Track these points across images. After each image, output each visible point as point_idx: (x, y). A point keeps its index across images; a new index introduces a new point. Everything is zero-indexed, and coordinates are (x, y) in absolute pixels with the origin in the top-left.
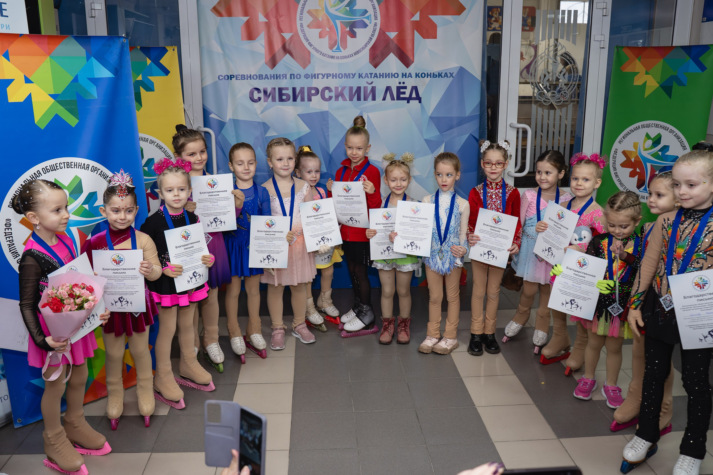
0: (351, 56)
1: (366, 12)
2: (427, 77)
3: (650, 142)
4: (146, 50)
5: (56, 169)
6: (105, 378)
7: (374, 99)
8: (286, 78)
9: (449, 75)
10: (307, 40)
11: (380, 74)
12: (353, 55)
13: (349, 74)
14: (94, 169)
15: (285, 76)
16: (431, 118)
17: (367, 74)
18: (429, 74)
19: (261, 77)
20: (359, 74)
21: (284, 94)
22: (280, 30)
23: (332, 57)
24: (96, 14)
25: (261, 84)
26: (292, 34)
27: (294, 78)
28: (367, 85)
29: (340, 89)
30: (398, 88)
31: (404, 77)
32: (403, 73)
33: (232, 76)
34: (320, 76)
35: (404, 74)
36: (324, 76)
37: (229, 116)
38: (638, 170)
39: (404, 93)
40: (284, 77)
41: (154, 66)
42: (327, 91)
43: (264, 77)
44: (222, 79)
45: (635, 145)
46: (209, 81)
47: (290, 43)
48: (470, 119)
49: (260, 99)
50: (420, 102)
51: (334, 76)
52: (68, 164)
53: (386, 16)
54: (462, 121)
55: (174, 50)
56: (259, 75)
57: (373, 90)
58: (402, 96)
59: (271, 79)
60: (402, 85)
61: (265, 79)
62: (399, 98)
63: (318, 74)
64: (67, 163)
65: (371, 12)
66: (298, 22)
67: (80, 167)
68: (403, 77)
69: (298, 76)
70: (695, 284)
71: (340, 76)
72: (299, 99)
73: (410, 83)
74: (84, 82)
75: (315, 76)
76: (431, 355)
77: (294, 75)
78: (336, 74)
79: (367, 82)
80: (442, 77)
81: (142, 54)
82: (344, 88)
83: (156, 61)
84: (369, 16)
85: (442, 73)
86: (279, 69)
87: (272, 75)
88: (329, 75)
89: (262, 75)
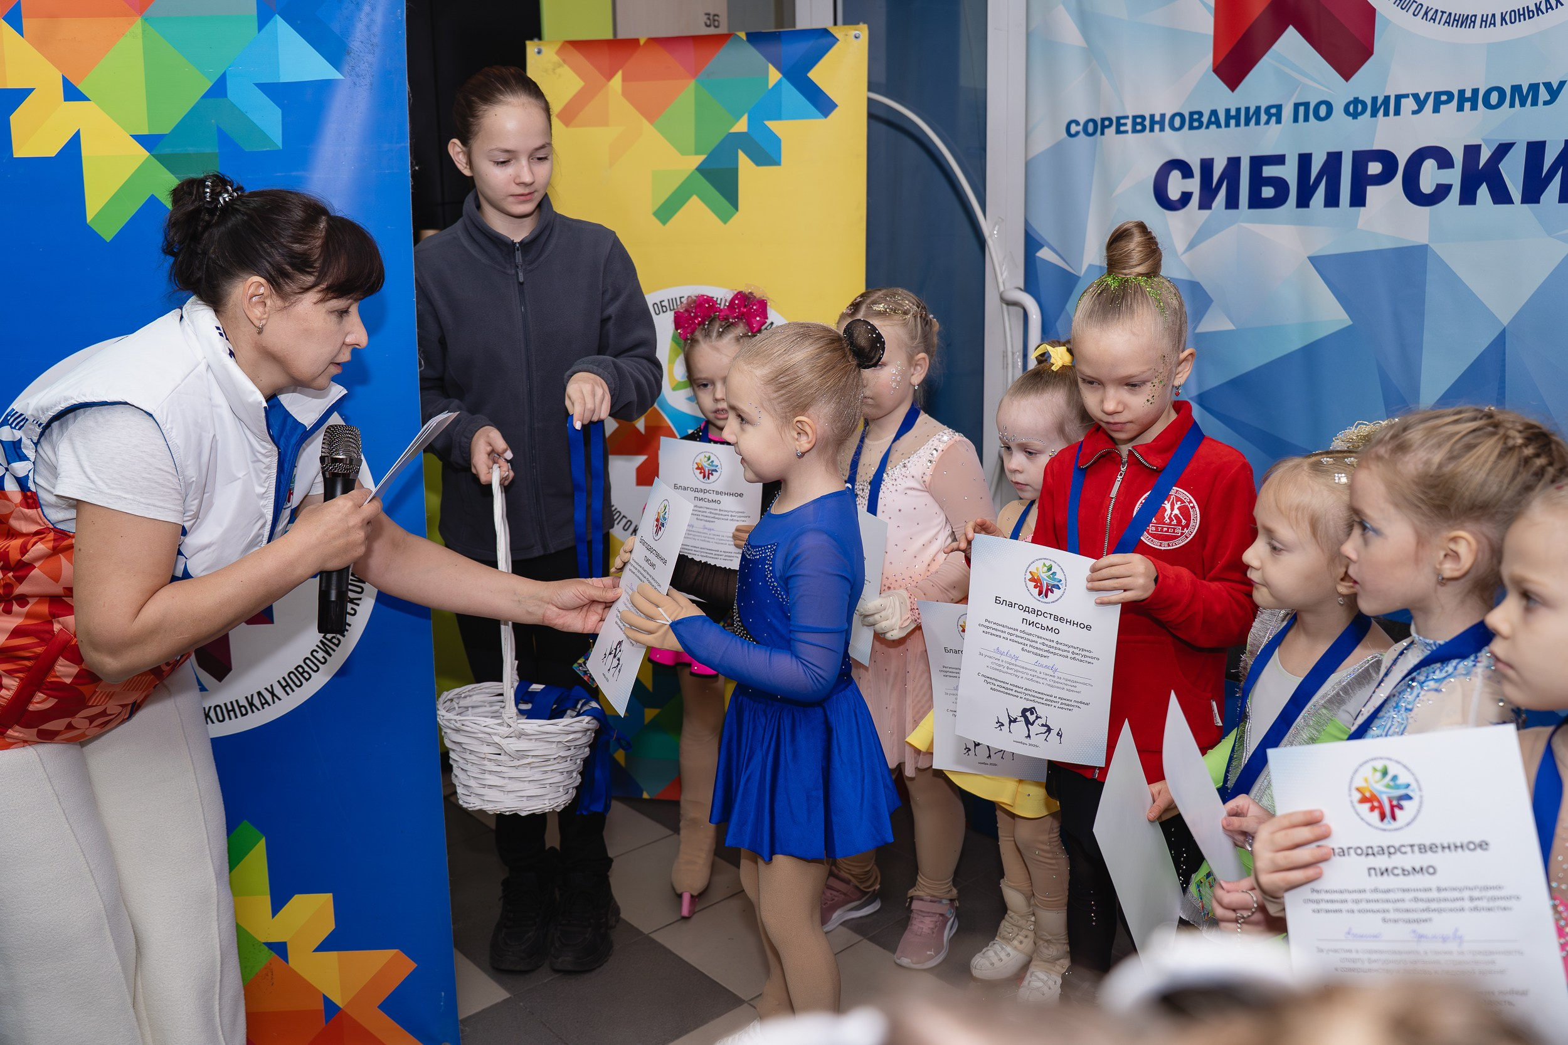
8: (1279, 121)
13: (1534, 88)
15: (1275, 113)
19: (1196, 120)
21: (1269, 181)
23: (1464, 21)
25: (1193, 148)
27: (1306, 119)
29: (1485, 155)
33: (1106, 123)
34: (1408, 105)
36: (1421, 103)
40: (1273, 115)
41: (788, 91)
42: (1429, 165)
43: (1205, 120)
44: (1077, 133)
46: (1042, 142)
49: (1186, 198)
51: (1467, 100)
55: (856, 37)
56: (1189, 113)
59: (1227, 125)
61: (1207, 127)
63: (1399, 98)
69: (1323, 111)
71: (1494, 98)
72: (1320, 196)
75: (1387, 105)
77: (1306, 105)
78: (1474, 91)
81: (754, 55)
82: (1505, 148)
83: (798, 75)
87: (1233, 113)
88: (1444, 98)
89: (1200, 114)
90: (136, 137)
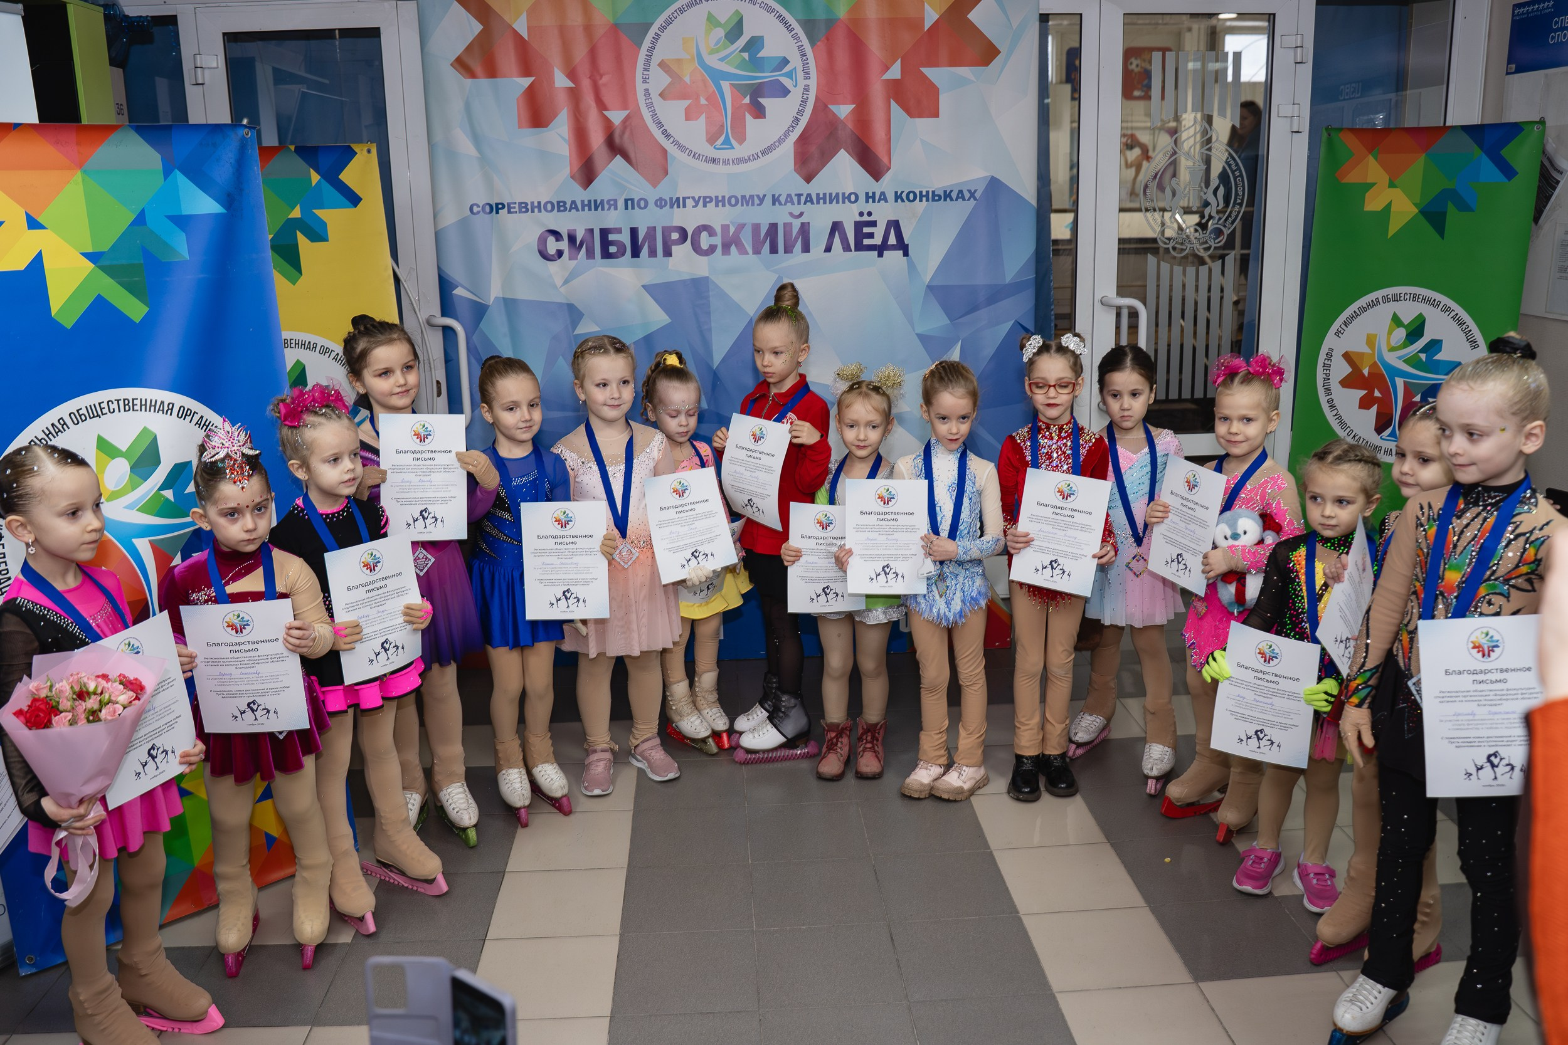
0: (755, 157)
1: (785, 61)
2: (921, 200)
3: (1401, 334)
4: (309, 154)
5: (100, 413)
6: (212, 864)
7: (806, 249)
8: (616, 208)
9: (967, 195)
10: (660, 125)
11: (818, 195)
12: (760, 155)
13: (752, 197)
14: (185, 413)
15: (613, 204)
16: (930, 288)
17: (789, 196)
18: (924, 193)
19: (562, 206)
20: (774, 196)
21: (612, 243)
22: (602, 106)
23: (714, 161)
24: (206, 76)
25: (564, 222)
26: (627, 112)
27: (633, 208)
28: (789, 219)
29: (732, 230)
30: (859, 226)
31: (870, 200)
32: (867, 194)
33: (500, 206)
34: (690, 203)
35: (870, 195)
36: (697, 202)
37: (494, 292)
38: (1377, 394)
39: (871, 235)
41: (327, 188)
42: (704, 235)
43: (568, 206)
44: (478, 212)
45: (1371, 341)
46: (450, 217)
47: (623, 133)
48: (1015, 288)
49: (560, 253)
50: (906, 254)
51: (720, 201)
52: (126, 402)
53: (828, 72)
54: (996, 294)
55: (369, 151)
56: (558, 202)
57: (805, 229)
58: (866, 242)
59: (583, 210)
60: (866, 218)
61: (570, 211)
62: (860, 247)
63: (684, 199)
64: (124, 400)
65: (795, 62)
66: (640, 87)
67: (153, 408)
68: (867, 201)
69: (642, 204)
70: (1472, 645)
71: (733, 201)
72: (645, 252)
73: (883, 213)
74: (158, 224)
75: (678, 202)
76: (929, 805)
77: (632, 200)
78: (723, 197)
79: (791, 214)
80: (952, 199)
81: (299, 163)
82: (741, 227)
83: (332, 177)
84: (792, 71)
85: (951, 191)
86: (601, 187)
87: (586, 203)
88: (708, 200)
89: (565, 203)
90: (83, 254)
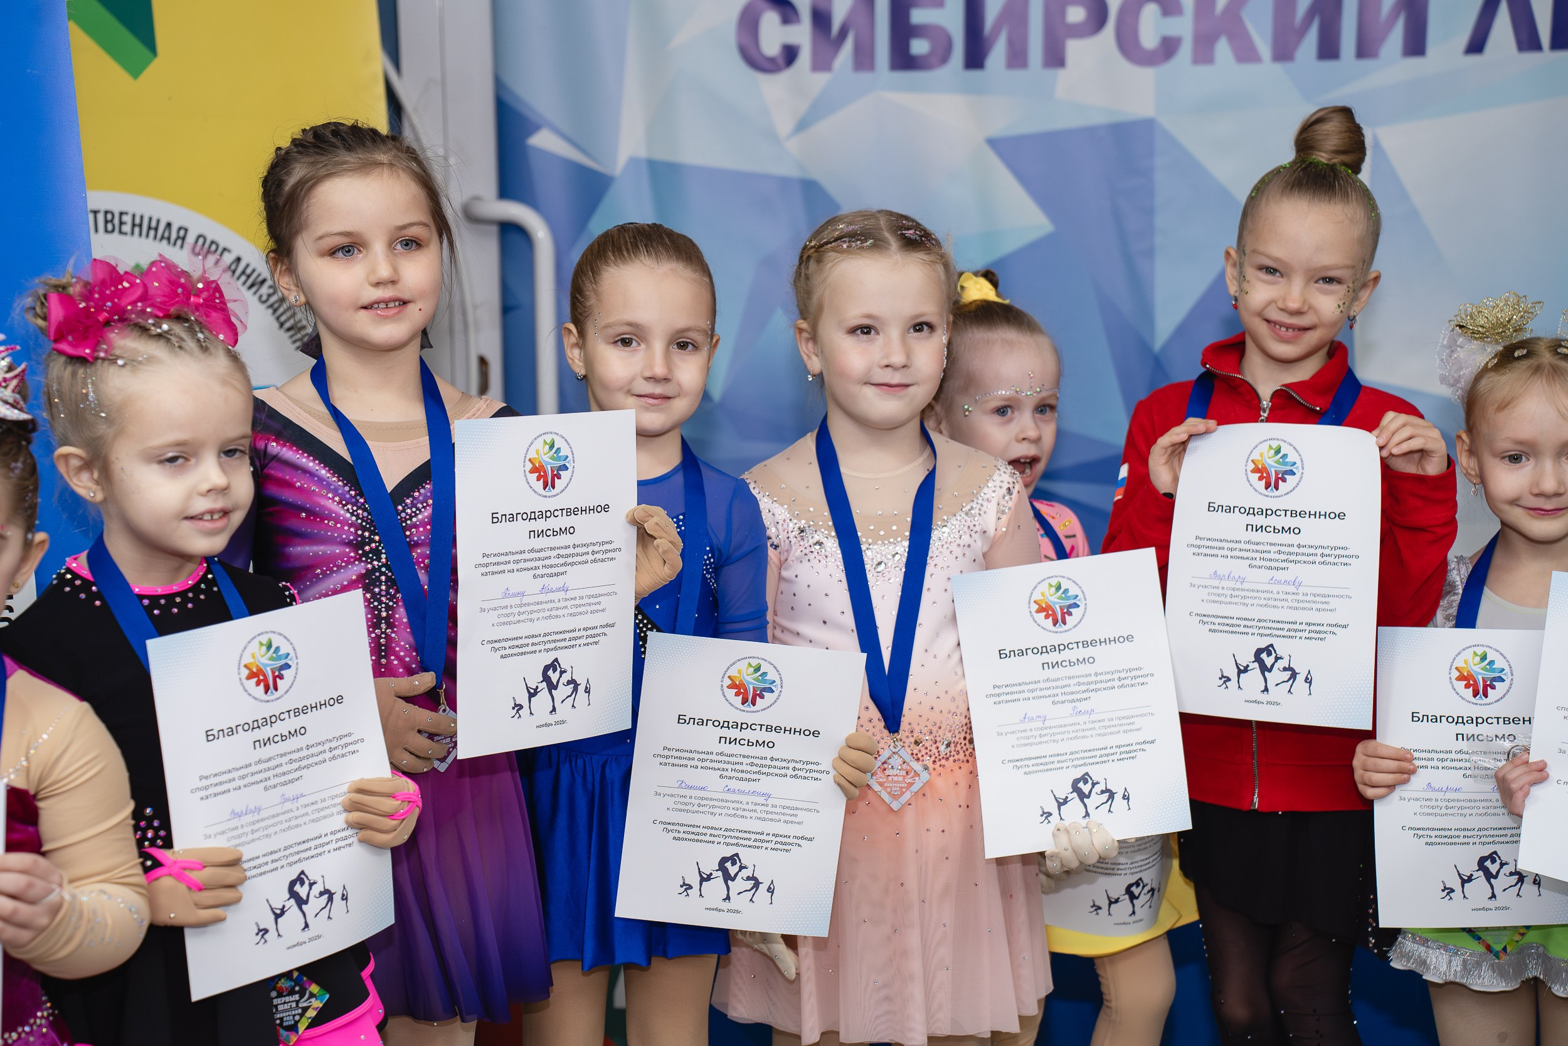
7: (1416, 45)
21: (920, 31)
29: (1222, 1)
37: (628, 143)
42: (1150, 11)
49: (790, 54)
62: (1563, 39)
72: (997, 55)
